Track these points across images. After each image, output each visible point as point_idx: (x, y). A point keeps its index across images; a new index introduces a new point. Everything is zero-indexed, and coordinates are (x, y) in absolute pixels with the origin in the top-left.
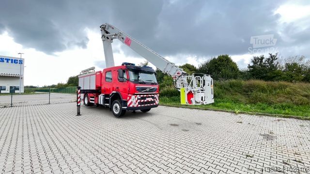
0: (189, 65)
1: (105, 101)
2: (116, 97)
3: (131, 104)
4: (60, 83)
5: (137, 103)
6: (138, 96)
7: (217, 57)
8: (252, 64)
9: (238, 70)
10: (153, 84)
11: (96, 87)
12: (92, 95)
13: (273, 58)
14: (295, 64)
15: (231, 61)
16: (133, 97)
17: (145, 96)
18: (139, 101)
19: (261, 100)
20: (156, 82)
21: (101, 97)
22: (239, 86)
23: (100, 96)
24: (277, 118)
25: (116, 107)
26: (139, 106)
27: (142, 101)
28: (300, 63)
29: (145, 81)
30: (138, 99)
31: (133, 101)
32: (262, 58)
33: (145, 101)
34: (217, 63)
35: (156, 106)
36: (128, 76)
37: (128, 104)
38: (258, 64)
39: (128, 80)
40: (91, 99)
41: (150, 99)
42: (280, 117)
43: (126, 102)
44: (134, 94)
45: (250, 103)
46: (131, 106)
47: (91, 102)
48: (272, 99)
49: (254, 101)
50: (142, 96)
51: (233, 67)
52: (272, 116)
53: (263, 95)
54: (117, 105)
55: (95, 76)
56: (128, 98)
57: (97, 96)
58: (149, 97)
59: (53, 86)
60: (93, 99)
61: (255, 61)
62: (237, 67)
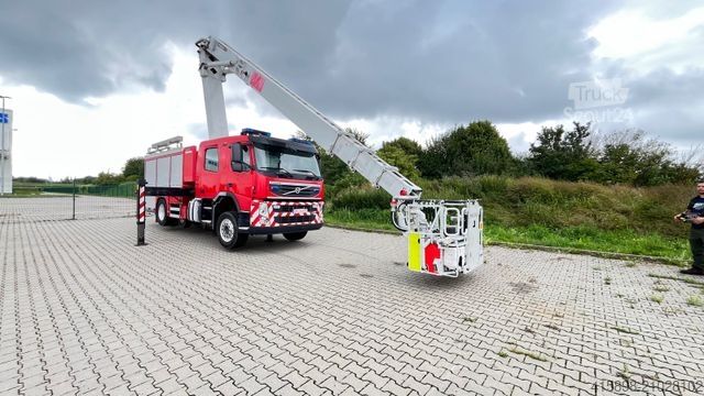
0: (407, 141)
1: (203, 214)
2: (227, 206)
3: (257, 219)
4: (106, 172)
5: (272, 220)
6: (275, 203)
7: (466, 126)
8: (538, 144)
9: (509, 155)
10: (309, 178)
11: (184, 183)
12: (173, 200)
13: (581, 131)
14: (624, 147)
15: (496, 135)
16: (263, 205)
17: (291, 204)
18: (276, 214)
19: (540, 219)
20: (319, 175)
21: (195, 205)
22: (501, 189)
23: (191, 202)
24: (559, 255)
25: (226, 228)
26: (277, 225)
27: (284, 214)
28: (633, 146)
29: (291, 172)
30: (275, 210)
31: (263, 215)
32: (560, 131)
33: (292, 214)
34: (465, 139)
35: (317, 227)
36: (253, 158)
37: (252, 220)
38: (552, 143)
39: (253, 168)
40: (172, 209)
41: (301, 212)
42: (566, 251)
43: (248, 216)
44: (266, 200)
45: (518, 225)
46: (258, 225)
47: (172, 215)
48: (561, 216)
49: (524, 222)
50: (283, 204)
51: (500, 149)
52: (551, 251)
53: (544, 209)
54: (228, 222)
55: (181, 157)
56: (252, 208)
57: (186, 203)
58: (301, 207)
59: (88, 180)
60: (178, 209)
61: (547, 136)
62: (507, 149)
